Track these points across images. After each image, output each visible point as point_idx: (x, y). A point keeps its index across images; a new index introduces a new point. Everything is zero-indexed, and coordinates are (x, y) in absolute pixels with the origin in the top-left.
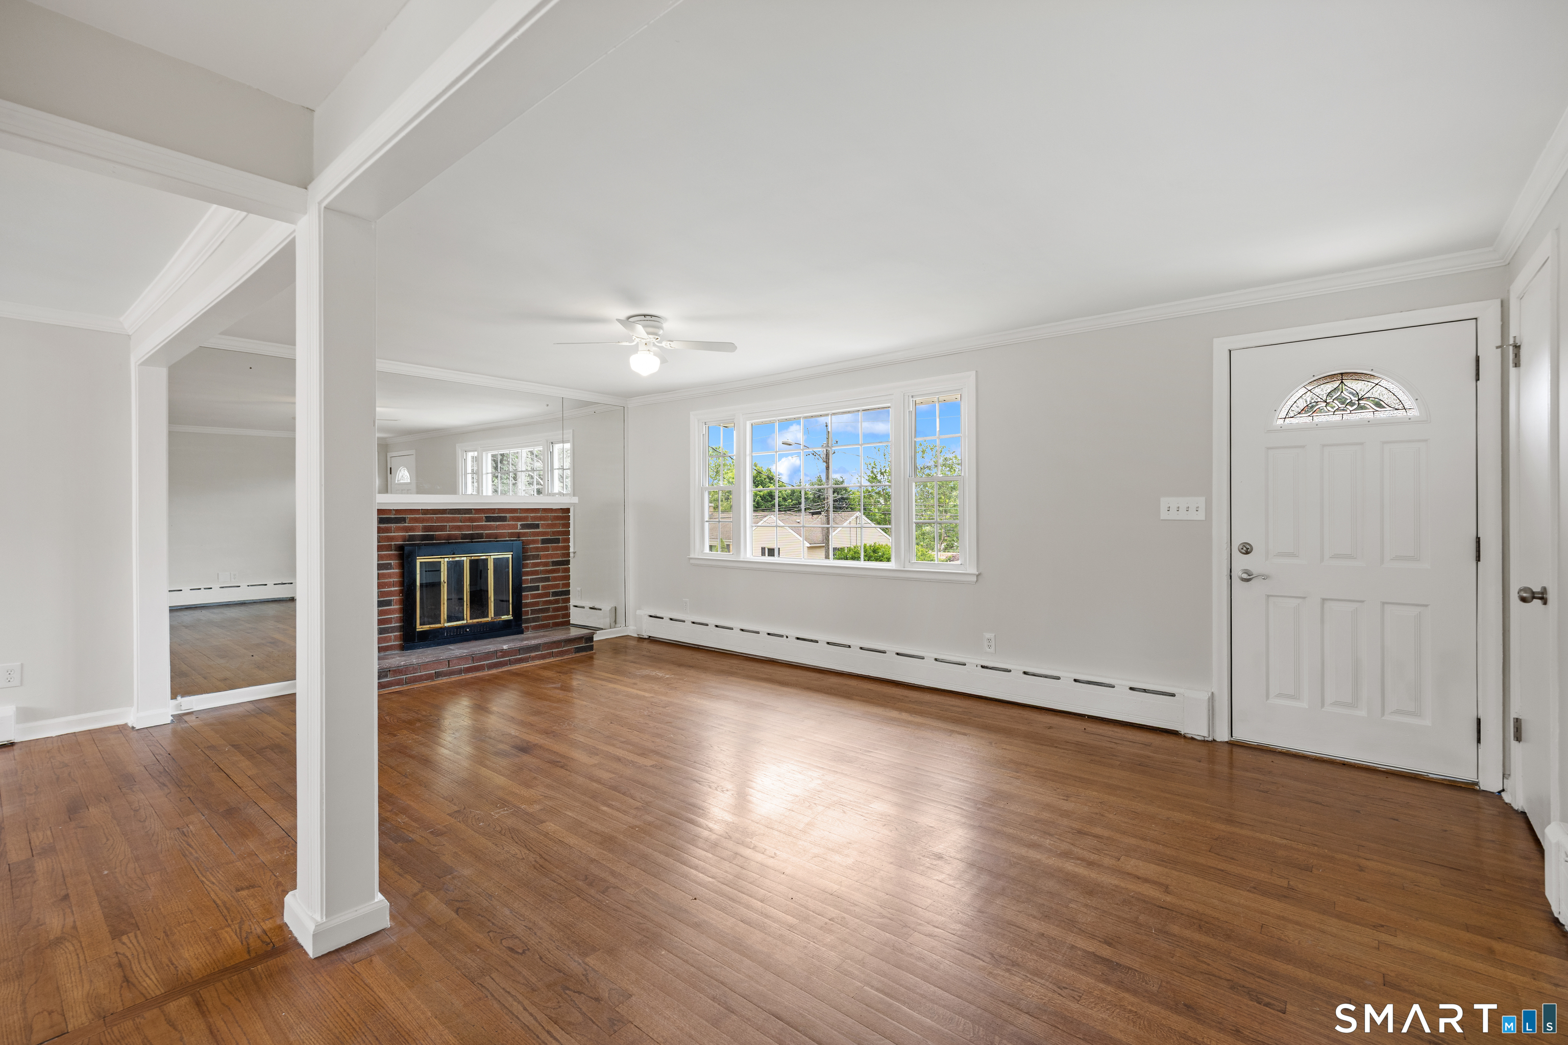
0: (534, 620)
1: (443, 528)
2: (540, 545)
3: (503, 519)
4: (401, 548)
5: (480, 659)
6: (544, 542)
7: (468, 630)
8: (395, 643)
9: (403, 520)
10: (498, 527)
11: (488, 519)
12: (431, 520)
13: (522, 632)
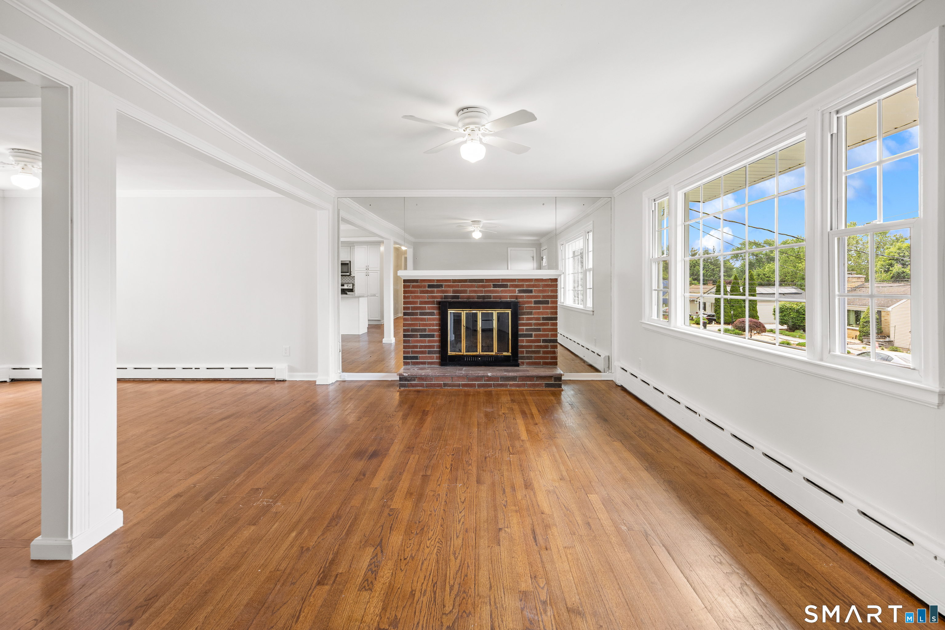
0: (528, 358)
1: (465, 292)
2: (533, 305)
3: (506, 286)
4: (439, 303)
5: (473, 380)
6: (536, 302)
7: (479, 359)
8: (436, 361)
9: (441, 286)
10: (502, 292)
11: (495, 286)
12: (458, 286)
13: (518, 365)
